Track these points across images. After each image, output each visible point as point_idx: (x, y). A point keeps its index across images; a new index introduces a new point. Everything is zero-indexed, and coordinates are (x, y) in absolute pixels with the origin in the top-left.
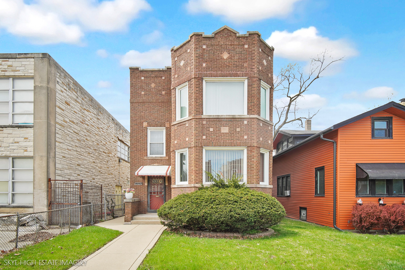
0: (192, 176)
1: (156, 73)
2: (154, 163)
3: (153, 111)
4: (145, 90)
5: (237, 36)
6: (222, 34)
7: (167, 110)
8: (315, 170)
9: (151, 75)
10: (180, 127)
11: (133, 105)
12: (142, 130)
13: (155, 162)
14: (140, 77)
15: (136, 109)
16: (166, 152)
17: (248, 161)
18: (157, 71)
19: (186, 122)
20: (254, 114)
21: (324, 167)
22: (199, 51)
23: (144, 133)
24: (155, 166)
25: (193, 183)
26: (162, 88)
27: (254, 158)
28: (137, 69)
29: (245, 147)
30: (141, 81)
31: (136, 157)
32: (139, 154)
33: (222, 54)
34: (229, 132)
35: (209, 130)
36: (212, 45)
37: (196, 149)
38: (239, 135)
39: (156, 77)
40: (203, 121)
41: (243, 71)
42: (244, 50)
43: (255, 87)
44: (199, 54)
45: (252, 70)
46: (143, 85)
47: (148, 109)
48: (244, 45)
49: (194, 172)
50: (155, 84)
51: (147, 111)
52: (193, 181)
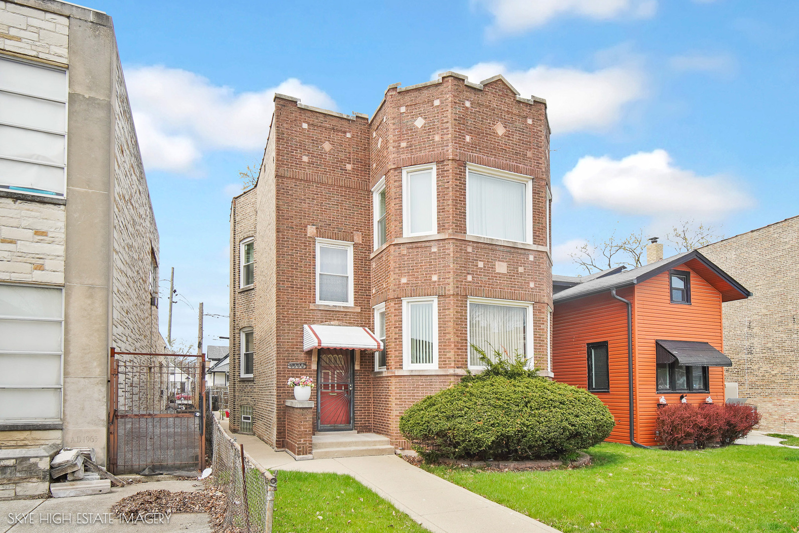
0: (448, 354)
1: (334, 122)
2: (331, 319)
3: (329, 204)
4: (310, 154)
5: (517, 99)
6: (494, 88)
7: (356, 206)
8: (586, 346)
9: (322, 123)
10: (415, 250)
11: (283, 183)
12: (305, 243)
13: (333, 317)
14: (298, 122)
15: (290, 192)
16: (355, 297)
17: (536, 329)
18: (335, 116)
19: (432, 244)
20: (543, 245)
21: (606, 342)
22: (460, 109)
23: (309, 249)
24: (332, 325)
25: (451, 367)
26: (345, 157)
27: (543, 324)
28: (294, 102)
29: (531, 304)
30: (301, 132)
31: (290, 302)
32: (298, 296)
33: (495, 125)
34: (508, 272)
35: (477, 266)
36: (479, 105)
37: (457, 300)
38: (522, 280)
39: (333, 129)
40: (468, 247)
41: (526, 164)
42: (527, 128)
43: (543, 197)
44: (459, 115)
45: (539, 166)
46: (305, 141)
47: (317, 197)
48: (526, 117)
49: (453, 345)
50: (332, 144)
51: (315, 201)
52: (450, 364)
